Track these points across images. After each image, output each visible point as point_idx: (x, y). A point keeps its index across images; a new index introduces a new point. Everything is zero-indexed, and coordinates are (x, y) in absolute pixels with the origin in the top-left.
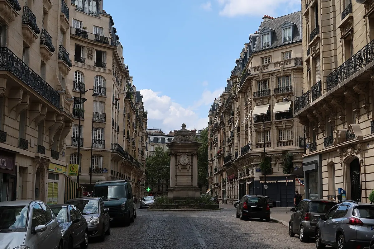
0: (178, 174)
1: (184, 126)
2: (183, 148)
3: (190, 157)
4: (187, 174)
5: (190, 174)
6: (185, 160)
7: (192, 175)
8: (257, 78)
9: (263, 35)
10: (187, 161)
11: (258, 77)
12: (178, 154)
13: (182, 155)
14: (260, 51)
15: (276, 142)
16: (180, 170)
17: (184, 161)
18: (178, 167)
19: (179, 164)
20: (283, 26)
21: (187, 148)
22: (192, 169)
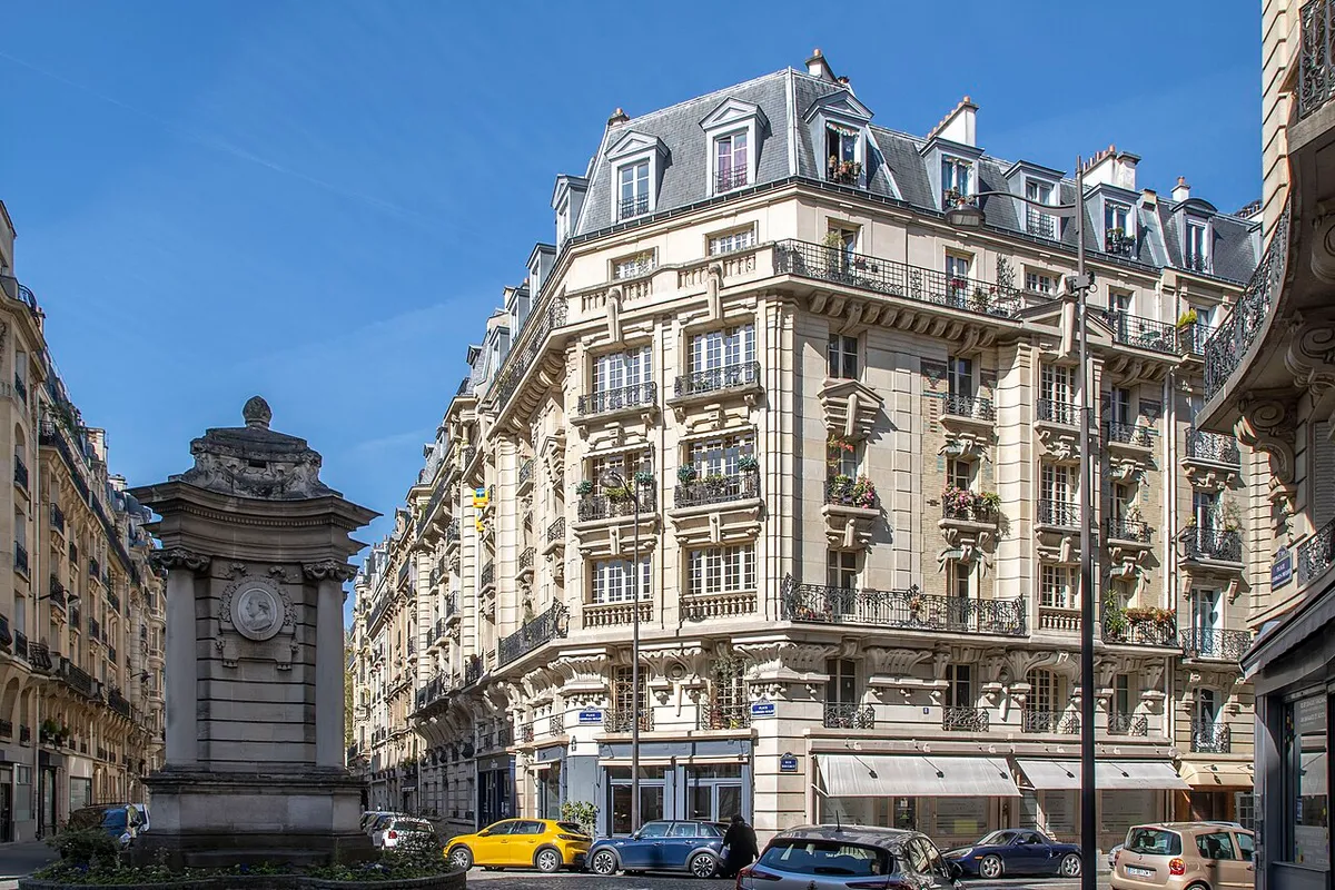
0: (217, 690)
1: (257, 409)
2: (255, 538)
3: (297, 593)
4: (277, 693)
5: (298, 693)
6: (265, 608)
7: (309, 704)
8: (596, 339)
9: (619, 168)
10: (276, 615)
11: (598, 334)
12: (220, 569)
13: (243, 573)
14: (605, 232)
15: (673, 599)
16: (230, 666)
17: (261, 617)
18: (220, 650)
19: (221, 632)
20: (718, 123)
21: (278, 539)
22: (310, 664)
